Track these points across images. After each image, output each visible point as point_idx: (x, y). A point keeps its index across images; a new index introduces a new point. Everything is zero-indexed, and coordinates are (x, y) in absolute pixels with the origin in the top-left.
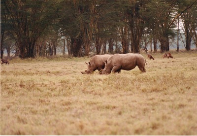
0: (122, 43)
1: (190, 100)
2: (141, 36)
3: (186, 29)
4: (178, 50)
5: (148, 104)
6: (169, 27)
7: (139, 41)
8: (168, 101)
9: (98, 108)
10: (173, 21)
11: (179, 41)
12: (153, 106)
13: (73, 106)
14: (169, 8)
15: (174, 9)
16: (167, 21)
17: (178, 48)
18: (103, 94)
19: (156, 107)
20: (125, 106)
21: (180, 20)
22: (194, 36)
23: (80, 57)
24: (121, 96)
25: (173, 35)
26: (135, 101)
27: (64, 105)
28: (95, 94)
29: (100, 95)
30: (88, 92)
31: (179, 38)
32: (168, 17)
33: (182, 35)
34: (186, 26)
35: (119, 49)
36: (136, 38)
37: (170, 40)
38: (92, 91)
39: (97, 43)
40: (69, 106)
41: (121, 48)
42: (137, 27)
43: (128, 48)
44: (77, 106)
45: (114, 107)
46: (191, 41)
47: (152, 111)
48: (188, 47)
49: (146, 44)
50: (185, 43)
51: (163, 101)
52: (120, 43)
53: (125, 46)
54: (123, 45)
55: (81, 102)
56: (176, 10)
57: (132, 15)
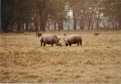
0: (34, 24)
1: (82, 72)
2: (46, 20)
3: (74, 17)
4: (69, 29)
5: (57, 75)
6: (64, 15)
7: (45, 23)
8: (69, 72)
9: (26, 77)
10: (66, 11)
11: (70, 24)
12: (60, 76)
13: (10, 75)
14: (64, 3)
15: (67, 4)
16: (63, 11)
17: (69, 28)
18: (28, 65)
19: (62, 77)
20: (43, 75)
21: (70, 11)
22: (79, 20)
23: (7, 33)
24: (39, 67)
25: (66, 20)
26: (49, 72)
27: (4, 74)
28: (23, 65)
29: (25, 65)
30: (18, 63)
31: (70, 22)
32: (63, 9)
33: (72, 20)
34: (74, 14)
35: (32, 28)
36: (43, 21)
37: (64, 23)
38: (20, 63)
39: (19, 24)
40: (7, 75)
41: (34, 27)
42: (44, 14)
43: (38, 28)
44: (12, 75)
45: (36, 77)
46: (76, 24)
47: (60, 80)
48: (75, 28)
49: (49, 25)
50: (73, 25)
51: (66, 72)
52: (33, 24)
53: (36, 26)
54: (35, 25)
55: (15, 72)
56: (68, 5)
57: (41, 7)
